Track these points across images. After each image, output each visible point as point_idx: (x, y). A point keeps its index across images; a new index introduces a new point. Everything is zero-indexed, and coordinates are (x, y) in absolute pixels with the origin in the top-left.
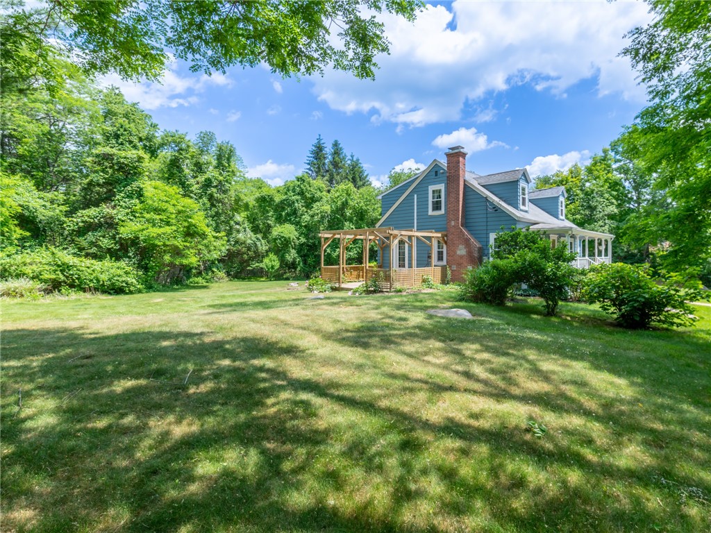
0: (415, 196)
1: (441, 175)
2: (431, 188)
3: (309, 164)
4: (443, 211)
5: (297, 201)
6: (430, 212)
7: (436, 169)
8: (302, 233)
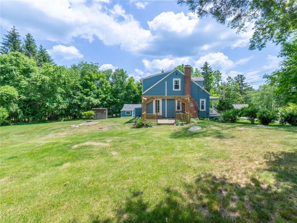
0: (166, 82)
1: (179, 75)
2: (174, 80)
3: (3, 44)
4: (180, 89)
5: (15, 70)
6: (174, 89)
7: (177, 72)
8: (22, 92)
